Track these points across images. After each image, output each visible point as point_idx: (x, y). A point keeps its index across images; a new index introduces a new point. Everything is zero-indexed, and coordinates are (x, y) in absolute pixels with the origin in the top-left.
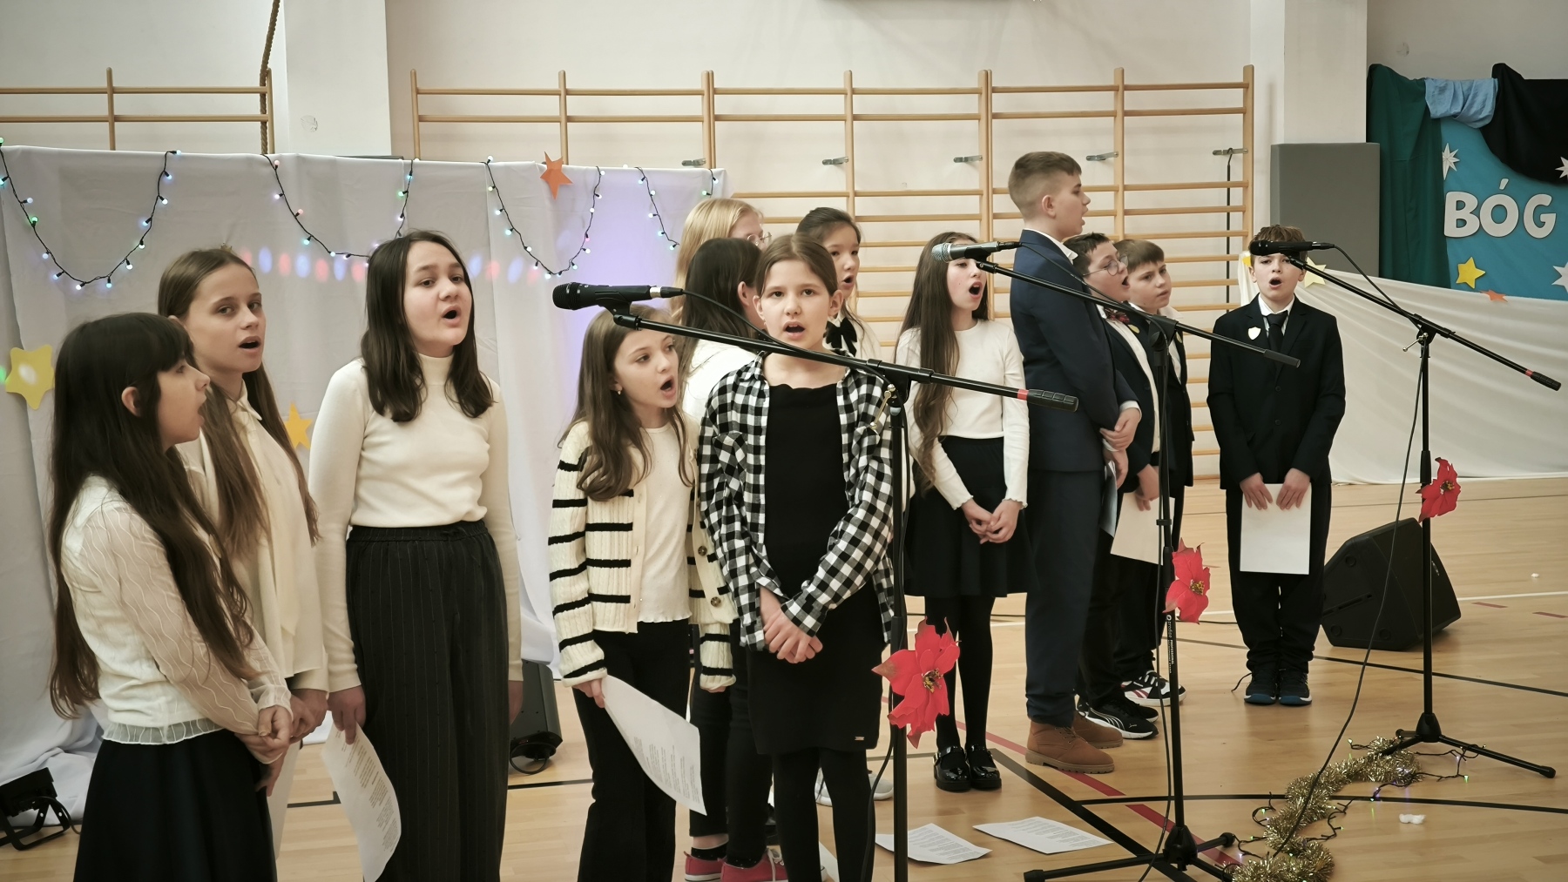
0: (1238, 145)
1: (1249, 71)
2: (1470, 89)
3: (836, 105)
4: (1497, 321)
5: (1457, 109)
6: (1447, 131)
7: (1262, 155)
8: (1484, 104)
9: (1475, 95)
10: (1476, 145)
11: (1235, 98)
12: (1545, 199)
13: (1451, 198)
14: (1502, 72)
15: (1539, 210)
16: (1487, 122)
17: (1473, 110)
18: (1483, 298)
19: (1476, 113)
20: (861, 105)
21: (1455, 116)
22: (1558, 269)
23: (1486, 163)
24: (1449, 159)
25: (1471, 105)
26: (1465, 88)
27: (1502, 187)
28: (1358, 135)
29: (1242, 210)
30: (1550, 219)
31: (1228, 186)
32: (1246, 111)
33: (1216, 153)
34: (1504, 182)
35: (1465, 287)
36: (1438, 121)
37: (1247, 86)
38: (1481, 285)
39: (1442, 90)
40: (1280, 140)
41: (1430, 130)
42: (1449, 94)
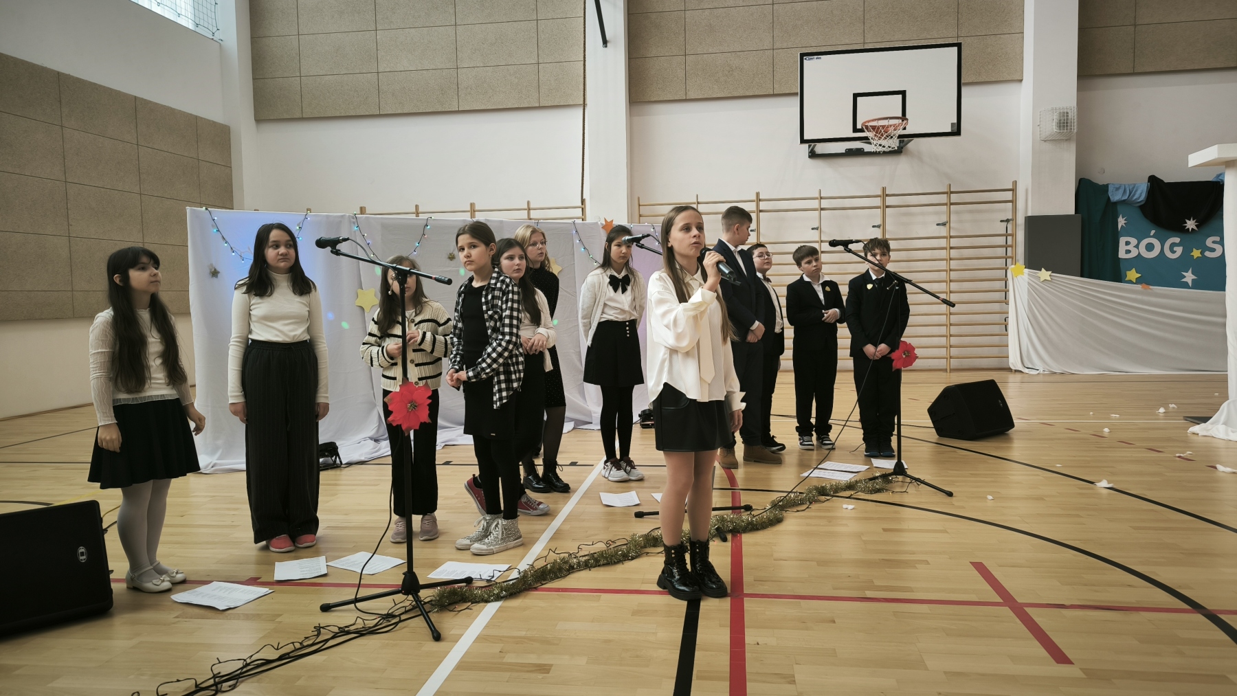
0: (1010, 217)
1: (1015, 183)
2: (1134, 188)
3: (815, 204)
4: (1146, 298)
5: (1125, 198)
6: (1119, 208)
7: (1021, 220)
8: (1141, 193)
9: (1136, 191)
10: (1138, 215)
11: (1009, 195)
12: (1177, 240)
13: (1123, 240)
14: (1153, 179)
15: (1173, 245)
16: (1142, 203)
17: (1135, 198)
18: (1139, 287)
19: (1136, 199)
20: (825, 204)
21: (1124, 201)
22: (1184, 273)
23: (1144, 223)
24: (1121, 222)
25: (1134, 195)
26: (1131, 188)
27: (1152, 234)
28: (1071, 210)
29: (1011, 246)
30: (1179, 250)
31: (1006, 235)
32: (1013, 201)
33: (1002, 221)
34: (1153, 232)
35: (1130, 282)
36: (1116, 203)
37: (1014, 190)
38: (1138, 281)
39: (1117, 189)
40: (1030, 214)
41: (1111, 209)
42: (1121, 191)
